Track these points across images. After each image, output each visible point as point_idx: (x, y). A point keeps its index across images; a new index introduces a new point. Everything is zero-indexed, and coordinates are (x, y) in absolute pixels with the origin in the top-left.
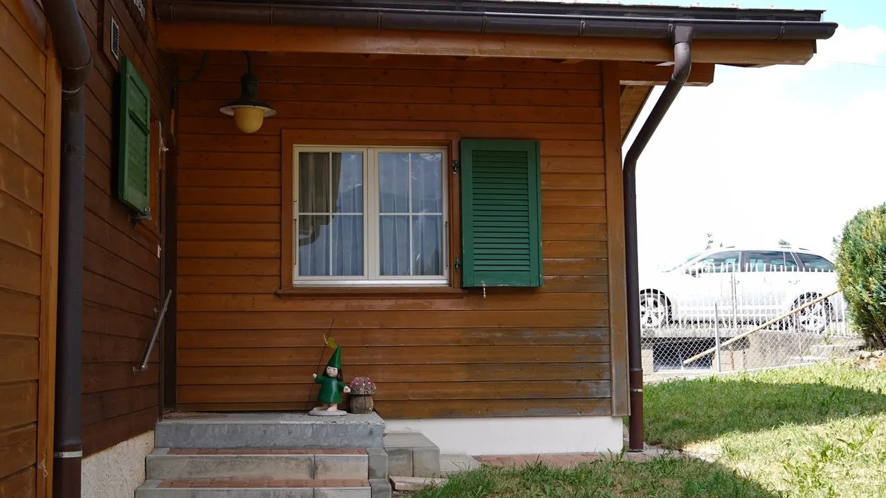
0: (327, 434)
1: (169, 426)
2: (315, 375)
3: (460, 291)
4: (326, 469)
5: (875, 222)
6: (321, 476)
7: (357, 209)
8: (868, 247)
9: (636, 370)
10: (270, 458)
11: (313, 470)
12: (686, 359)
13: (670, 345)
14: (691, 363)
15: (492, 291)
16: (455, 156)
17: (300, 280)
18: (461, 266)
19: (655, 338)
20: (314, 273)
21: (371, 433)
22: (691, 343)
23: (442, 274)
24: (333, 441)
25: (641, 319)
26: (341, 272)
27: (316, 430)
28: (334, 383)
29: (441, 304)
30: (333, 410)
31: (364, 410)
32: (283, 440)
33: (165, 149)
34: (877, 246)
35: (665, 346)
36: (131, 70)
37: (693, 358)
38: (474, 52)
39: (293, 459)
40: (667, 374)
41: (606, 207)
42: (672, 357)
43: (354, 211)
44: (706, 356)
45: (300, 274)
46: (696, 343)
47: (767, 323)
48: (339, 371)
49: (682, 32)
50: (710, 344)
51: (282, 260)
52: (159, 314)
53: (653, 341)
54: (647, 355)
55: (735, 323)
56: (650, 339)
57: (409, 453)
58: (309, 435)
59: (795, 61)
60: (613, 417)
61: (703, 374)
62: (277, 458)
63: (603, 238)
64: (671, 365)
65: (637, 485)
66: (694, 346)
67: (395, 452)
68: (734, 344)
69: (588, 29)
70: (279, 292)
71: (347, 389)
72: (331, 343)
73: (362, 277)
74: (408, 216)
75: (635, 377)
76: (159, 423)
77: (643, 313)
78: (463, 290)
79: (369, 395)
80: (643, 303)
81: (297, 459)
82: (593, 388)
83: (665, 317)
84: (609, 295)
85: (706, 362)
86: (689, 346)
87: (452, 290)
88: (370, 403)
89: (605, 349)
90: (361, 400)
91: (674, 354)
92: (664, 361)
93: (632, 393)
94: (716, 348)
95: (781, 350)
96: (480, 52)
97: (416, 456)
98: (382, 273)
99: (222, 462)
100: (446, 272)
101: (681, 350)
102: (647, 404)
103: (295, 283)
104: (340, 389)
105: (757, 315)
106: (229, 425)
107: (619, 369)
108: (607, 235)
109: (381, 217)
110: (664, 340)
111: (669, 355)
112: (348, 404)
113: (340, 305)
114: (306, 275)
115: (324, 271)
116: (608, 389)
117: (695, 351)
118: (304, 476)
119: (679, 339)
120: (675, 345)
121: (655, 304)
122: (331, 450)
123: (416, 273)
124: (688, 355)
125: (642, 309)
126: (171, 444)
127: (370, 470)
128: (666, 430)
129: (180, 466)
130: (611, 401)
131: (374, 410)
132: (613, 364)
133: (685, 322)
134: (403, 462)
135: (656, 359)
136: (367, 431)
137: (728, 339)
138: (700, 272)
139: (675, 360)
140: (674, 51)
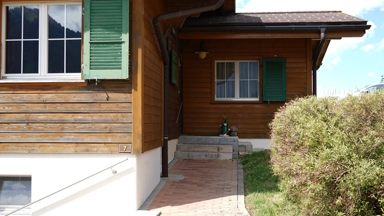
0: (223, 141)
1: (182, 137)
2: (221, 126)
3: (262, 102)
4: (222, 149)
6: (221, 151)
7: (233, 79)
10: (207, 146)
11: (219, 150)
15: (271, 102)
16: (261, 63)
17: (216, 99)
18: (262, 95)
20: (221, 97)
21: (234, 141)
23: (258, 97)
24: (224, 143)
26: (228, 97)
27: (220, 140)
28: (226, 128)
29: (257, 106)
30: (225, 135)
31: (234, 136)
32: (211, 142)
33: (180, 65)
36: (174, 52)
38: (263, 37)
39: (213, 146)
41: (306, 77)
43: (232, 79)
45: (217, 97)
48: (227, 124)
49: (323, 30)
51: (212, 93)
52: (179, 109)
57: (244, 146)
58: (218, 141)
62: (209, 146)
63: (306, 87)
67: (240, 146)
69: (295, 30)
70: (211, 102)
71: (229, 130)
72: (225, 116)
73: (234, 98)
74: (248, 81)
76: (179, 137)
78: (263, 102)
79: (235, 131)
81: (214, 146)
87: (260, 102)
88: (236, 133)
90: (233, 133)
96: (265, 37)
97: (246, 147)
98: (240, 97)
99: (195, 147)
100: (259, 97)
103: (215, 100)
104: (227, 129)
106: (197, 138)
109: (240, 81)
112: (230, 134)
113: (228, 106)
114: (219, 97)
115: (224, 97)
118: (216, 151)
122: (224, 145)
123: (250, 97)
126: (183, 142)
127: (233, 150)
129: (185, 147)
131: (237, 136)
134: (242, 148)
136: (234, 140)
140: (320, 35)
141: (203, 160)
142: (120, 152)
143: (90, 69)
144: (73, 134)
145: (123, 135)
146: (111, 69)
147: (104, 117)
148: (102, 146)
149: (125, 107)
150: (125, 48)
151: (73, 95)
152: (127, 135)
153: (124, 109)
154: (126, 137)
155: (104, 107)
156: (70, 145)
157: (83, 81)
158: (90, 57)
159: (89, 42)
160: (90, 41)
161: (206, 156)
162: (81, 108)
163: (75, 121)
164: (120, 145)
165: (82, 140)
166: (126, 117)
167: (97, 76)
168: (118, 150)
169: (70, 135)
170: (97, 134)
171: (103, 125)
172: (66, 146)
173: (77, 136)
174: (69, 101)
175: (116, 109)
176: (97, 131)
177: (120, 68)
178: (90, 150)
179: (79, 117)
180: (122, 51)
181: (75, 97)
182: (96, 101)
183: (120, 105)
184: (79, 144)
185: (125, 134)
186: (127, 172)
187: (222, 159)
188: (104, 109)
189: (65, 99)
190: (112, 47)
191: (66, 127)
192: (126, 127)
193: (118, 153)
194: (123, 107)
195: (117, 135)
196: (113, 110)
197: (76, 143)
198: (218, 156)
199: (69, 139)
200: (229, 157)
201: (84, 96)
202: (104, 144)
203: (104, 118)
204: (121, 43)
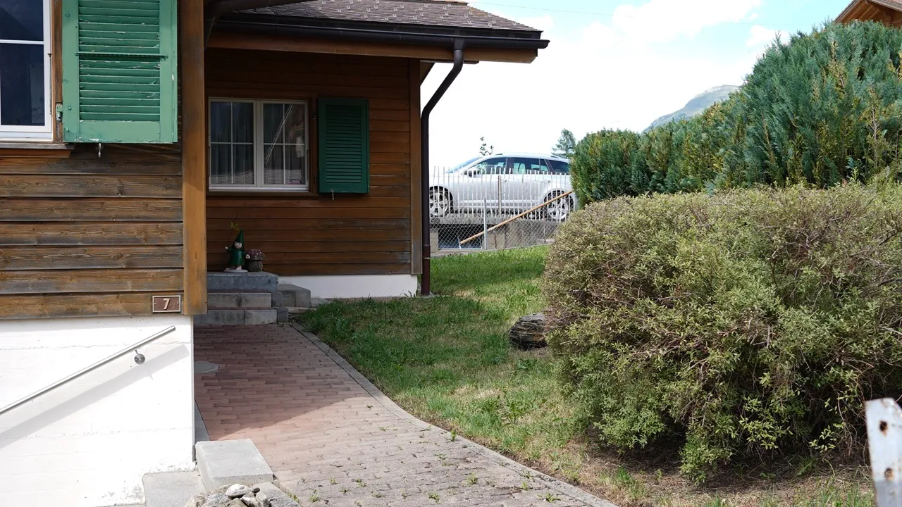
0: (243, 282)
2: (227, 248)
3: (316, 195)
4: (247, 301)
5: (597, 143)
6: (244, 306)
7: (249, 140)
8: (591, 161)
9: (426, 245)
10: (214, 295)
11: (239, 302)
12: (462, 240)
13: (451, 230)
14: (466, 243)
15: (338, 195)
16: (314, 107)
18: (318, 179)
19: (440, 225)
21: (269, 281)
22: (466, 228)
23: (304, 184)
24: (247, 286)
25: (430, 209)
26: (239, 182)
27: (237, 280)
28: (240, 253)
29: (304, 203)
30: (239, 269)
31: (257, 270)
34: (597, 161)
35: (447, 230)
37: (467, 240)
38: (334, 51)
39: (227, 295)
40: (447, 251)
41: (410, 142)
42: (452, 239)
43: (248, 142)
44: (477, 238)
45: (213, 183)
46: (470, 228)
47: (523, 213)
48: (242, 244)
49: (459, 44)
50: (480, 229)
53: (438, 227)
54: (434, 237)
55: (500, 212)
56: (436, 225)
57: (293, 294)
59: (525, 62)
60: (412, 275)
61: (475, 251)
62: (218, 295)
63: (408, 163)
64: (451, 245)
65: (426, 307)
66: (468, 230)
67: (286, 293)
68: (497, 229)
69: (403, 40)
71: (248, 257)
72: (236, 227)
73: (253, 185)
74: (282, 146)
75: (426, 251)
77: (432, 205)
78: (318, 193)
79: (260, 260)
80: (432, 197)
81: (229, 295)
82: (399, 257)
83: (448, 209)
84: (410, 199)
85: (477, 243)
86: (464, 231)
87: (310, 194)
88: (261, 265)
89: (408, 232)
90: (255, 263)
91: (453, 236)
92: (446, 241)
93: (423, 260)
94: (484, 232)
95: (533, 235)
96: (338, 51)
97: (296, 295)
98: (265, 183)
101: (459, 233)
102: (433, 270)
104: (244, 256)
105: (516, 207)
107: (415, 246)
108: (410, 160)
109: (265, 146)
110: (446, 226)
111: (450, 237)
113: (240, 203)
115: (228, 182)
116: (408, 258)
117: (469, 235)
118: (234, 305)
119: (458, 225)
120: (454, 229)
121: (441, 197)
122: (248, 291)
124: (463, 237)
125: (431, 201)
127: (272, 301)
128: (444, 285)
130: (410, 265)
131: (266, 269)
132: (412, 242)
133: (463, 212)
134: (290, 298)
135: (440, 240)
136: (267, 280)
137: (493, 226)
138: (475, 173)
139: (454, 241)
140: (453, 55)
141: (211, 326)
142: (154, 313)
143: (80, 119)
144: (36, 273)
145: (162, 273)
146: (133, 120)
147: (114, 232)
148: (109, 299)
149: (165, 209)
150: (168, 72)
151: (33, 180)
152: (171, 273)
153: (162, 214)
154: (168, 277)
155: (113, 208)
156: (27, 300)
157: (61, 146)
158: (80, 89)
159: (77, 54)
160: (80, 50)
161: (217, 318)
162: (55, 211)
163: (39, 242)
164: (153, 297)
165: (61, 286)
166: (168, 232)
167: (99, 136)
168: (149, 308)
169: (26, 276)
170: (98, 272)
171: (112, 251)
172: (17, 301)
173: (45, 278)
174: (23, 193)
175: (143, 214)
176: (96, 265)
177: (157, 119)
178: (80, 309)
179: (49, 233)
180: (161, 78)
181: (37, 184)
182: (94, 194)
183: (152, 204)
184: (50, 297)
185: (167, 270)
186: (170, 357)
187: (254, 323)
188: (113, 214)
189: (11, 189)
190: (136, 67)
191: (18, 258)
192: (169, 255)
193: (150, 314)
194: (159, 209)
195: (146, 273)
196: (136, 215)
197: (44, 294)
198: (245, 317)
199: (27, 285)
200: (270, 317)
201: (62, 183)
202: (115, 296)
203: (114, 235)
204: (158, 58)
